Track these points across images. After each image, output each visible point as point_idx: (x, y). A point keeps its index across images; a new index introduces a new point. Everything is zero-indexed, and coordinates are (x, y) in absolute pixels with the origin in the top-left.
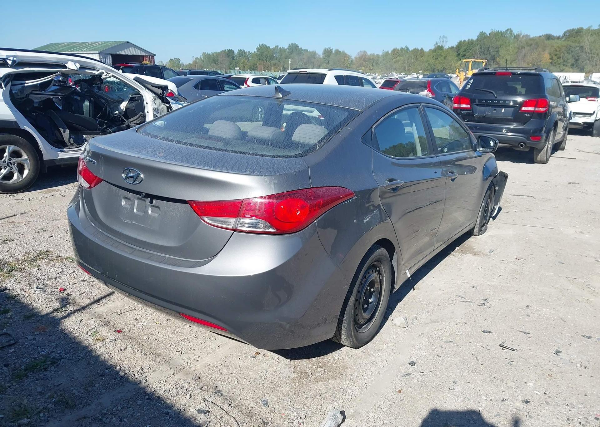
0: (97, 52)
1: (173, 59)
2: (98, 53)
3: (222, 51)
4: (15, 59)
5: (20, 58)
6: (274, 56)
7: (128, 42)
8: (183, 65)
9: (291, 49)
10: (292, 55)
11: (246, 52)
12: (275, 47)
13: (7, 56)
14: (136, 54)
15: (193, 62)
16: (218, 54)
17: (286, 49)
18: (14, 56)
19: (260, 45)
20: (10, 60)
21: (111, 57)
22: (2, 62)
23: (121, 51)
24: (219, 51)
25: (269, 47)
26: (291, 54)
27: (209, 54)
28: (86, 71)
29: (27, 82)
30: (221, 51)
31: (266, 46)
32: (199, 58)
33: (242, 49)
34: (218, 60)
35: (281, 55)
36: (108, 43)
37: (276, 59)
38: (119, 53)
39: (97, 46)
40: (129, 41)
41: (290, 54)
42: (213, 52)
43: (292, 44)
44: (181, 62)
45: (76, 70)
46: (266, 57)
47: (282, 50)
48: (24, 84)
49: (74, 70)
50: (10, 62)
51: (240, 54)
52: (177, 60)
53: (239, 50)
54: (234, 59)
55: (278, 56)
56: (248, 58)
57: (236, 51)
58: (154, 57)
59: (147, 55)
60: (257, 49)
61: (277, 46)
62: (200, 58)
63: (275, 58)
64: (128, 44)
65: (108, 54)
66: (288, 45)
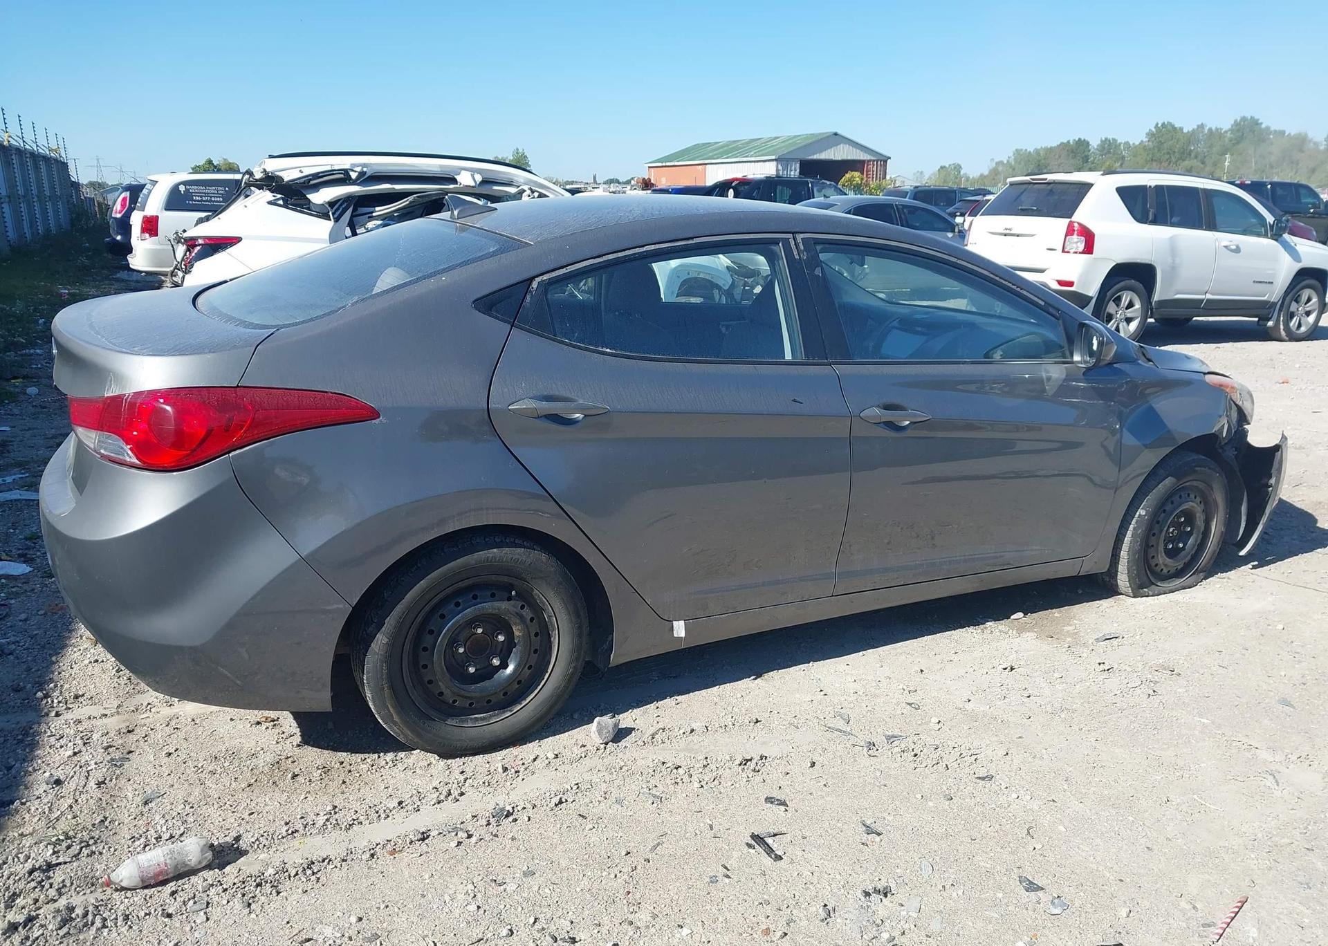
0: (774, 157)
1: (947, 166)
2: (776, 160)
3: (1062, 144)
4: (365, 169)
5: (374, 167)
6: (1191, 151)
7: (836, 134)
8: (968, 179)
9: (1238, 130)
10: (1240, 146)
11: (1120, 144)
12: (1196, 127)
13: (351, 164)
14: (850, 158)
15: (990, 171)
16: (1051, 150)
17: (1226, 132)
18: (365, 164)
19: (1157, 124)
20: (355, 171)
21: (798, 165)
22: (342, 176)
23: (821, 151)
24: (1054, 143)
25: (1181, 129)
26: (1238, 143)
27: (1030, 152)
28: (495, 188)
29: (377, 209)
30: (1059, 143)
31: (1173, 126)
32: (1005, 162)
33: (1110, 137)
34: (1048, 164)
35: (1211, 146)
36: (799, 138)
37: (1196, 157)
38: (816, 157)
39: (777, 145)
40: (839, 132)
41: (1234, 145)
42: (1039, 147)
43: (1244, 119)
44: (962, 173)
45: (473, 187)
46: (1168, 153)
47: (1214, 135)
48: (372, 212)
49: (469, 186)
50: (354, 175)
51: (1104, 148)
52: (955, 168)
53: (1102, 141)
54: (1087, 162)
55: (1201, 148)
56: (1123, 158)
57: (1095, 143)
58: (885, 162)
59: (873, 158)
60: (1151, 135)
61: (1202, 126)
62: (1008, 161)
63: (1193, 155)
64: (836, 138)
65: (793, 160)
66: (1233, 122)
